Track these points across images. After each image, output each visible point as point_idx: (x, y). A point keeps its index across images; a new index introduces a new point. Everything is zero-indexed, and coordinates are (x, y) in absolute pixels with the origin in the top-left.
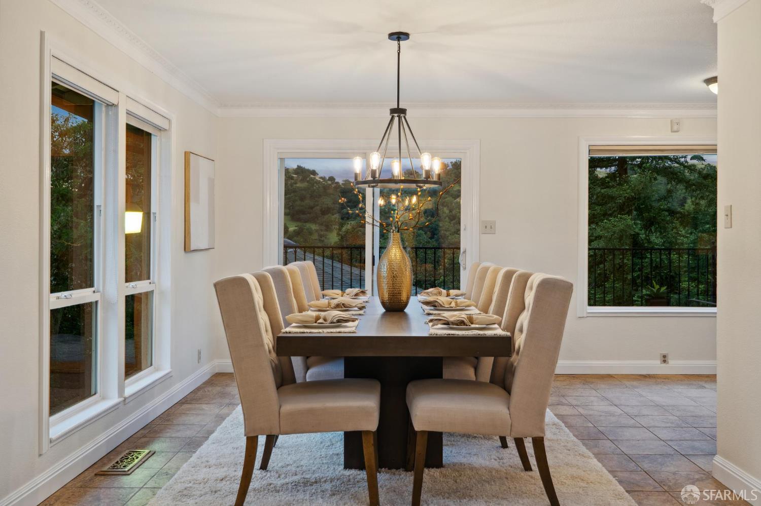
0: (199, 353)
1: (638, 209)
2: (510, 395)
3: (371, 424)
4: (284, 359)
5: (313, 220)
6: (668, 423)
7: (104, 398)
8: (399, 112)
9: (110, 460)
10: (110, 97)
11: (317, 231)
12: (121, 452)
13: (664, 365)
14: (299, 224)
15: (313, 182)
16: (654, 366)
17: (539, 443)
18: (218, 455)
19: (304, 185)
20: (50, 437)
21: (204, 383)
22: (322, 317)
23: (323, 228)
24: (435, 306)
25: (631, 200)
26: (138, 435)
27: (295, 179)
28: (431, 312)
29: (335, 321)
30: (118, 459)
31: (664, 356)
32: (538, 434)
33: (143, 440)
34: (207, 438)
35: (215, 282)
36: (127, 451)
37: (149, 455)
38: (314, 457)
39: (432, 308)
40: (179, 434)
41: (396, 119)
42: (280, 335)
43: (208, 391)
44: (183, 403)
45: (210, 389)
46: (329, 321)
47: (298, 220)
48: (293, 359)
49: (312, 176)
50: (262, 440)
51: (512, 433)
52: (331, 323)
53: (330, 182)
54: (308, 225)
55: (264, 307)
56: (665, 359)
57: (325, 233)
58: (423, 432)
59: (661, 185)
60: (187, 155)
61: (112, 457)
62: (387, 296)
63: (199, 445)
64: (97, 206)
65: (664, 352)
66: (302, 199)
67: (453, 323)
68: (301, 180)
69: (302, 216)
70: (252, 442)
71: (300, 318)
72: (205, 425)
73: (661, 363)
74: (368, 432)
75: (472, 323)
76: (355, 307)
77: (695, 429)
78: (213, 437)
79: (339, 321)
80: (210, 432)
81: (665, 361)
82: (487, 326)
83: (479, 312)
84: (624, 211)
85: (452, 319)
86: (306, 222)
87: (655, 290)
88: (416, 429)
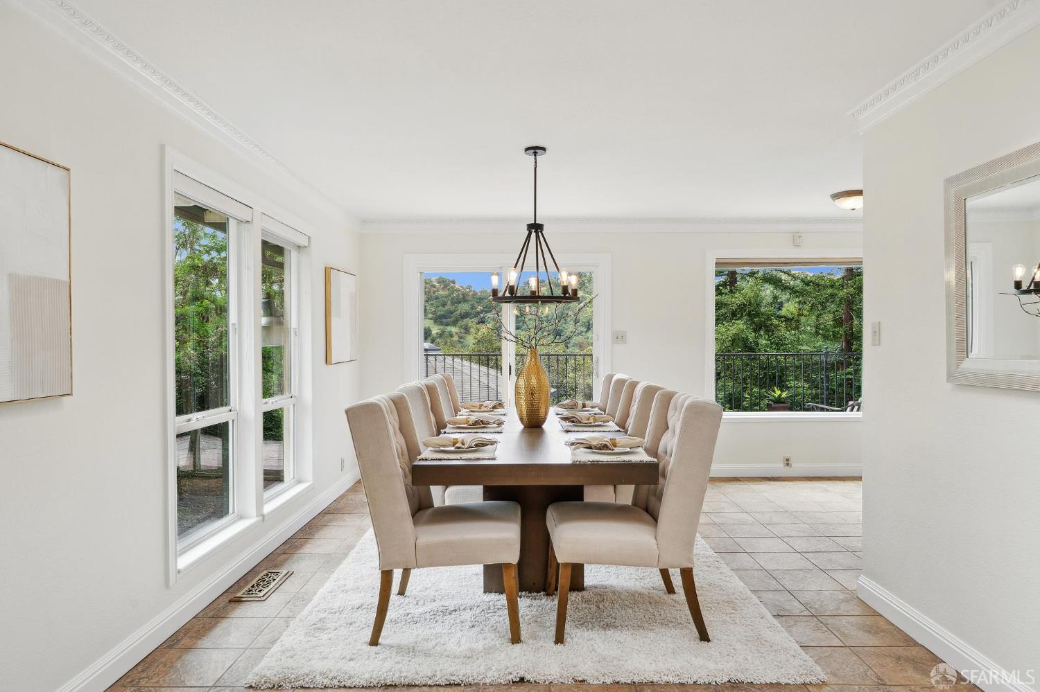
0: (343, 462)
1: (749, 314)
2: (656, 520)
3: (513, 557)
4: (422, 488)
5: (454, 323)
6: (800, 531)
7: (241, 518)
8: (536, 228)
9: (247, 583)
10: (244, 214)
11: (457, 333)
12: (258, 573)
13: (787, 468)
14: (442, 327)
15: (453, 290)
16: (779, 469)
17: (687, 574)
18: (356, 577)
19: (446, 293)
20: (178, 568)
21: (348, 491)
22: (460, 440)
23: (463, 331)
24: (573, 422)
25: (742, 307)
26: (278, 551)
27: (437, 287)
28: (570, 429)
29: (473, 445)
30: (254, 582)
31: (788, 460)
32: (686, 565)
33: (283, 557)
34: (346, 555)
35: (347, 408)
36: (265, 572)
37: (286, 576)
38: (453, 577)
39: (571, 424)
40: (318, 551)
41: (534, 235)
42: (416, 463)
43: (351, 499)
44: (326, 513)
45: (353, 497)
46: (466, 446)
47: (442, 323)
48: (432, 487)
49: (452, 284)
50: (397, 574)
51: (660, 564)
52: (470, 447)
53: (468, 290)
54: (449, 328)
55: (400, 429)
56: (787, 462)
57: (464, 335)
58: (566, 565)
59: (768, 291)
60: (327, 271)
61: (249, 579)
62: (525, 413)
63: (339, 563)
64: (233, 324)
65: (788, 455)
66: (444, 305)
67: (596, 448)
68: (443, 288)
69: (444, 320)
70: (387, 576)
71: (437, 442)
72: (345, 539)
73: (784, 466)
74: (508, 566)
75: (615, 446)
76: (494, 423)
77: (828, 539)
78: (353, 553)
79: (477, 445)
80: (351, 547)
81: (788, 464)
82: (632, 449)
83: (618, 428)
84: (736, 316)
85: (594, 443)
86: (448, 325)
87: (776, 396)
88: (559, 561)
